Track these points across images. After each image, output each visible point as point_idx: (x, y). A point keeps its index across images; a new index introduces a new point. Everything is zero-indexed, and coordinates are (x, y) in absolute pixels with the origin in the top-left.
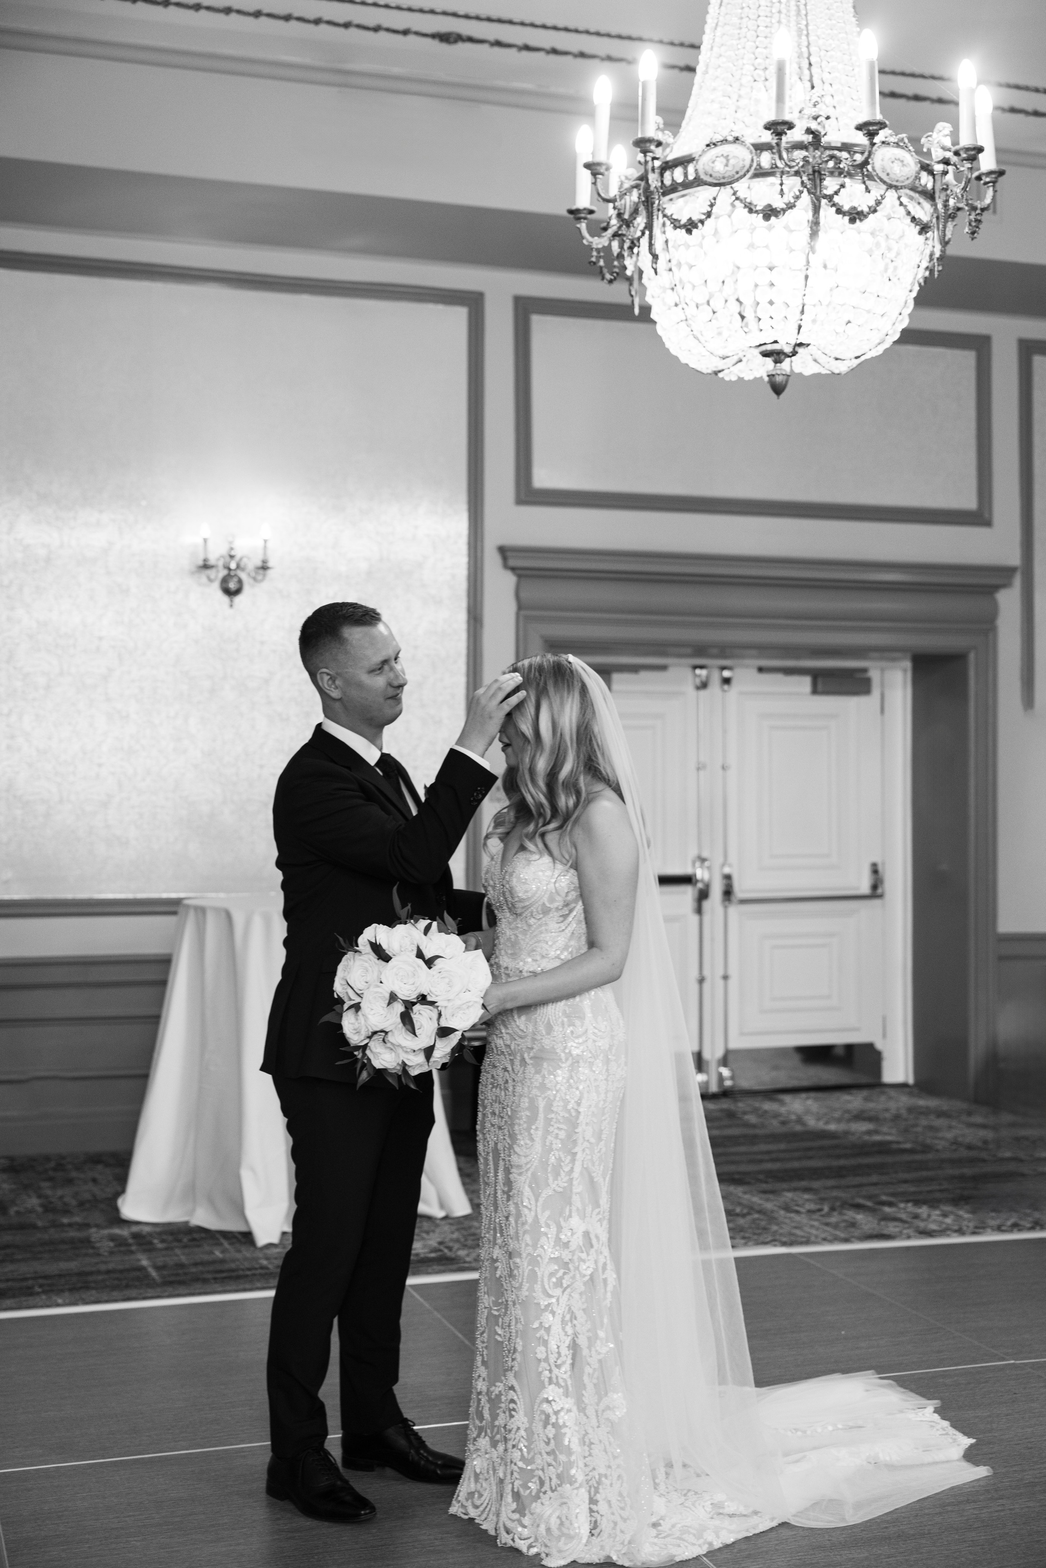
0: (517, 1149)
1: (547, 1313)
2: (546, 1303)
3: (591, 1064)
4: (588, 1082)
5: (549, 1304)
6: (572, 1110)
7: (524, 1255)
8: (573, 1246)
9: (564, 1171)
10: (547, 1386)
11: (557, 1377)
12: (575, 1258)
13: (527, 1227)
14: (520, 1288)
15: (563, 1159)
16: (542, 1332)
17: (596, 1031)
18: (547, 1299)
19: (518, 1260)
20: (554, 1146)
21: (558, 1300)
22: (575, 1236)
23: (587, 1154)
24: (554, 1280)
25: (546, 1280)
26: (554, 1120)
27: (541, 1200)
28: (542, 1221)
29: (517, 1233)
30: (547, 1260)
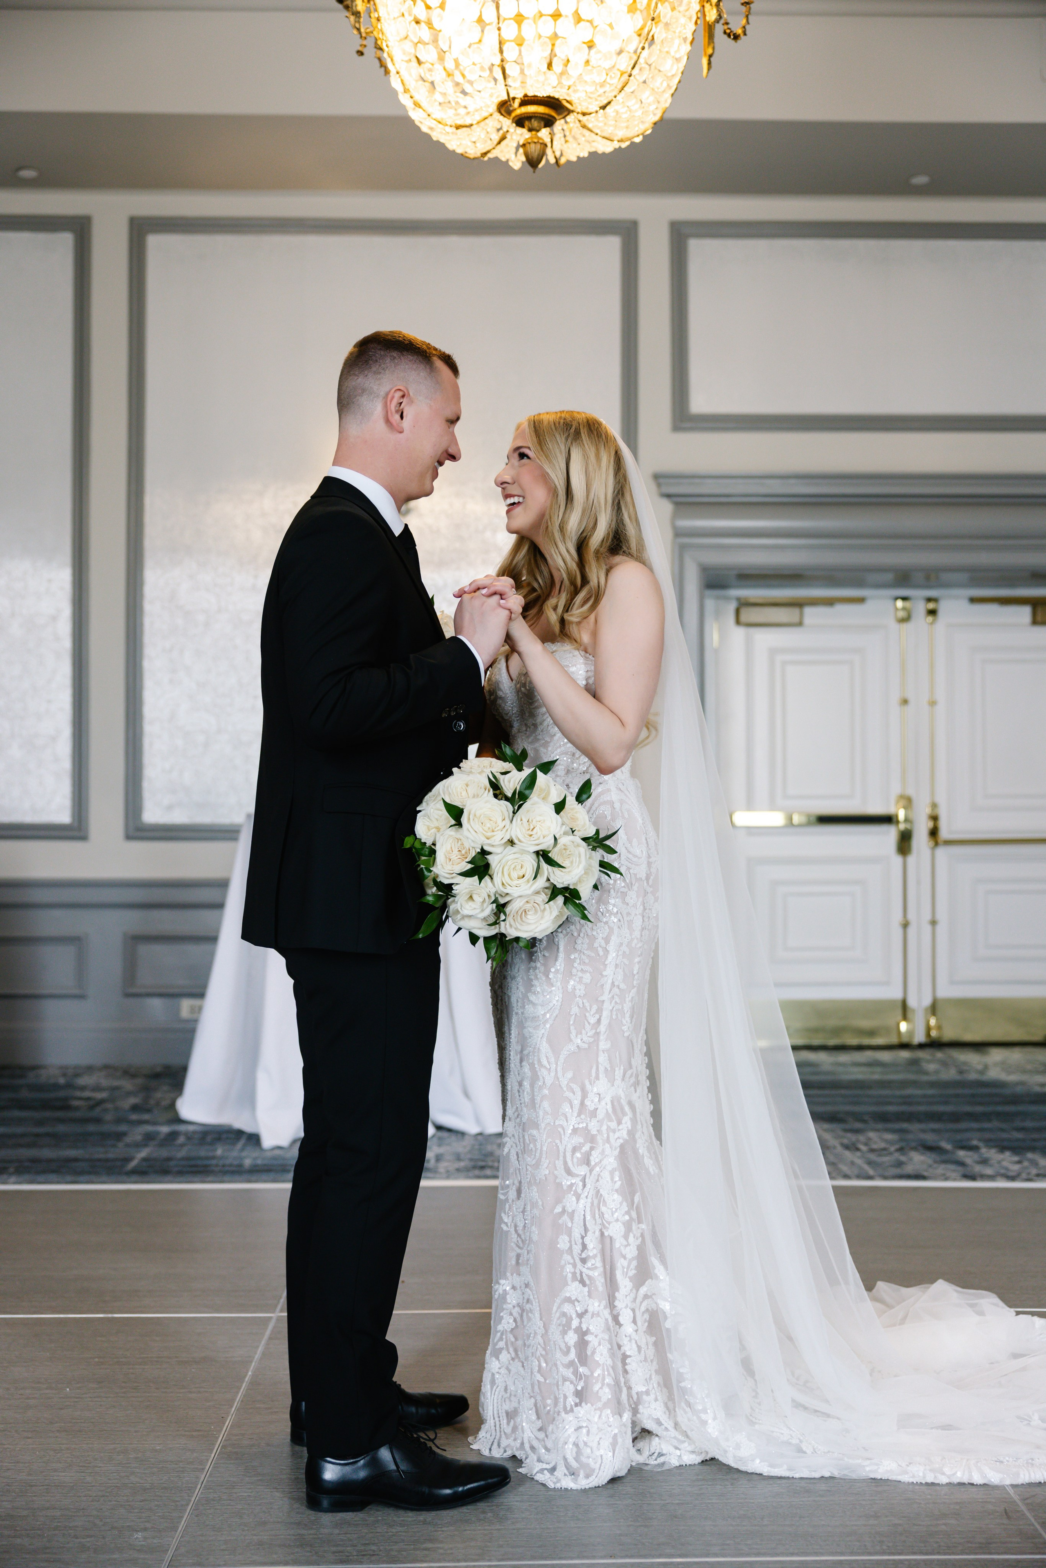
0: (532, 998)
1: (570, 1195)
2: (569, 1183)
3: (624, 894)
4: (620, 915)
5: (572, 1185)
6: (599, 949)
7: (543, 1125)
8: (601, 1114)
9: (589, 1023)
10: (569, 1282)
11: (581, 1273)
12: (604, 1128)
13: (546, 1092)
14: (537, 1165)
15: (588, 1008)
16: (565, 1217)
17: (630, 856)
18: (570, 1177)
19: (535, 1132)
20: (578, 993)
21: (584, 1181)
22: (603, 1103)
23: (616, 1002)
24: (578, 1155)
25: (569, 1155)
26: (578, 961)
27: (562, 1058)
28: (564, 1082)
29: (533, 1100)
30: (570, 1131)
